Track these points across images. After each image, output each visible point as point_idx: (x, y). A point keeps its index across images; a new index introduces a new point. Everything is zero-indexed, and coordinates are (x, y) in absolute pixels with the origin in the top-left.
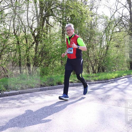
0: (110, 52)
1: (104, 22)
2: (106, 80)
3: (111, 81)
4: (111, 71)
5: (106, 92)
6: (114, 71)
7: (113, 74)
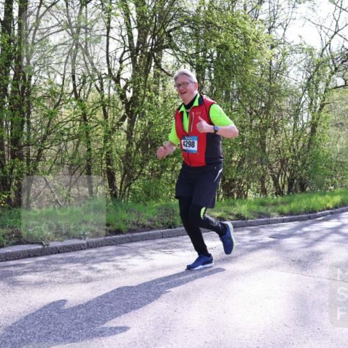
0: (320, 140)
1: (303, 63)
2: (310, 213)
3: (323, 215)
4: (322, 189)
5: (310, 245)
7: (327, 196)
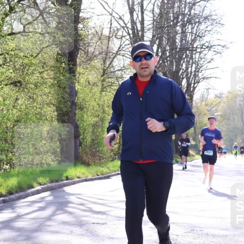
6: (5, 170)
